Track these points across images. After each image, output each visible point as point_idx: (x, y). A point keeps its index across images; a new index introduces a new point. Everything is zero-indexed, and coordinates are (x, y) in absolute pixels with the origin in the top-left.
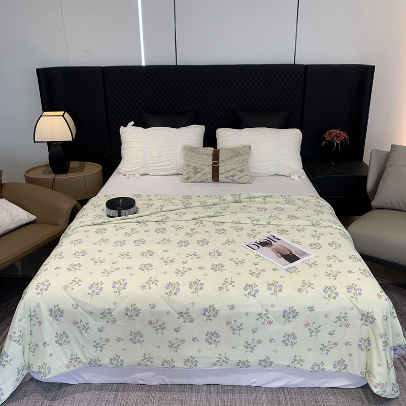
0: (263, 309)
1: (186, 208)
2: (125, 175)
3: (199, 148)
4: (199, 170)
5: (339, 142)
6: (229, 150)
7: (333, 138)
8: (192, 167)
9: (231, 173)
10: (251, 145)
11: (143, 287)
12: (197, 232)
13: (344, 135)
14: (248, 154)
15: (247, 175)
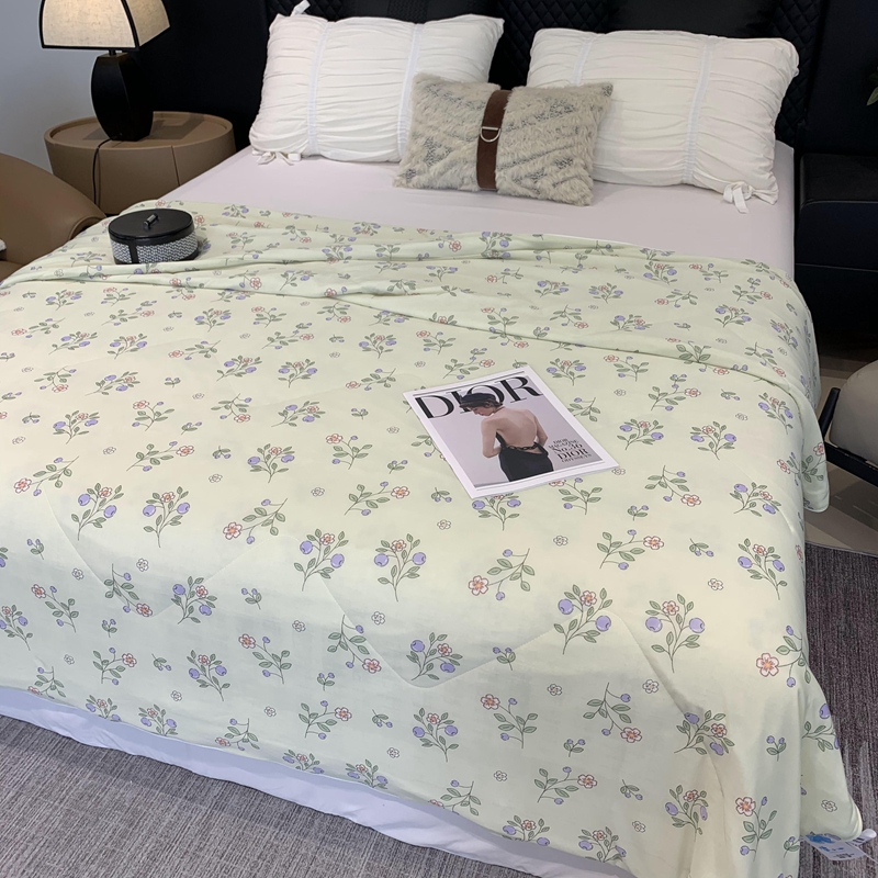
0: (347, 622)
1: (331, 259)
4: (439, 151)
8: (422, 141)
9: (530, 168)
10: (613, 82)
11: (21, 485)
12: (308, 337)
15: (578, 177)
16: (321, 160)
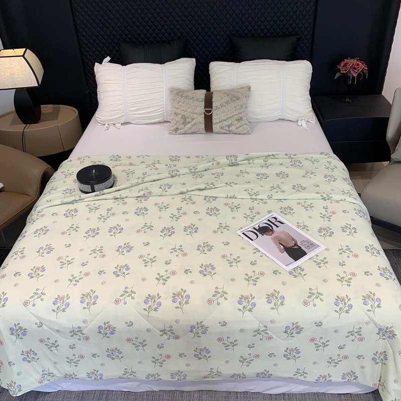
0: (261, 325)
1: (173, 177)
2: (104, 125)
3: (188, 91)
4: (188, 120)
5: (355, 75)
6: (224, 93)
7: (349, 71)
8: (180, 116)
9: (226, 123)
10: (250, 85)
11: (117, 301)
12: (185, 213)
13: (362, 66)
14: (248, 97)
15: (246, 124)
16: (130, 125)
